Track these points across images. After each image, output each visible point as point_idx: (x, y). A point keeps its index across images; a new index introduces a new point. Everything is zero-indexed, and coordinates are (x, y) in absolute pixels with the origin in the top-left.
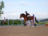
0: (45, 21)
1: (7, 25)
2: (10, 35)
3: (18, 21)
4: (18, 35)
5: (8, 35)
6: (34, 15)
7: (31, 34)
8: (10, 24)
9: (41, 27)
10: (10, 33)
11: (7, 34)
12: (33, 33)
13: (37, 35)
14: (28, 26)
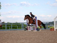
0: (49, 25)
1: (5, 29)
2: (8, 41)
3: (17, 25)
4: (18, 41)
5: (6, 41)
6: (36, 17)
7: (33, 40)
8: (8, 28)
9: (44, 32)
10: (8, 39)
11: (4, 40)
12: (35, 39)
13: (40, 41)
14: (29, 30)
